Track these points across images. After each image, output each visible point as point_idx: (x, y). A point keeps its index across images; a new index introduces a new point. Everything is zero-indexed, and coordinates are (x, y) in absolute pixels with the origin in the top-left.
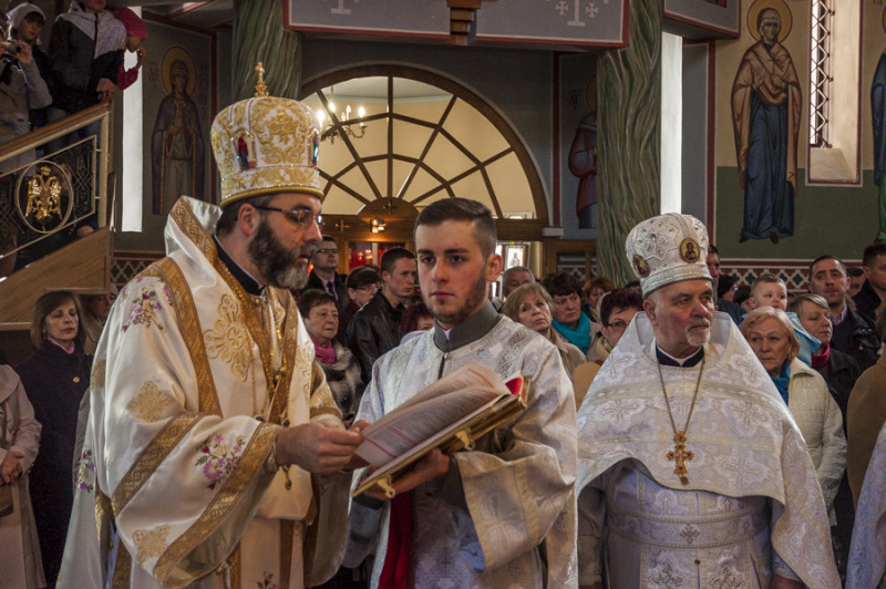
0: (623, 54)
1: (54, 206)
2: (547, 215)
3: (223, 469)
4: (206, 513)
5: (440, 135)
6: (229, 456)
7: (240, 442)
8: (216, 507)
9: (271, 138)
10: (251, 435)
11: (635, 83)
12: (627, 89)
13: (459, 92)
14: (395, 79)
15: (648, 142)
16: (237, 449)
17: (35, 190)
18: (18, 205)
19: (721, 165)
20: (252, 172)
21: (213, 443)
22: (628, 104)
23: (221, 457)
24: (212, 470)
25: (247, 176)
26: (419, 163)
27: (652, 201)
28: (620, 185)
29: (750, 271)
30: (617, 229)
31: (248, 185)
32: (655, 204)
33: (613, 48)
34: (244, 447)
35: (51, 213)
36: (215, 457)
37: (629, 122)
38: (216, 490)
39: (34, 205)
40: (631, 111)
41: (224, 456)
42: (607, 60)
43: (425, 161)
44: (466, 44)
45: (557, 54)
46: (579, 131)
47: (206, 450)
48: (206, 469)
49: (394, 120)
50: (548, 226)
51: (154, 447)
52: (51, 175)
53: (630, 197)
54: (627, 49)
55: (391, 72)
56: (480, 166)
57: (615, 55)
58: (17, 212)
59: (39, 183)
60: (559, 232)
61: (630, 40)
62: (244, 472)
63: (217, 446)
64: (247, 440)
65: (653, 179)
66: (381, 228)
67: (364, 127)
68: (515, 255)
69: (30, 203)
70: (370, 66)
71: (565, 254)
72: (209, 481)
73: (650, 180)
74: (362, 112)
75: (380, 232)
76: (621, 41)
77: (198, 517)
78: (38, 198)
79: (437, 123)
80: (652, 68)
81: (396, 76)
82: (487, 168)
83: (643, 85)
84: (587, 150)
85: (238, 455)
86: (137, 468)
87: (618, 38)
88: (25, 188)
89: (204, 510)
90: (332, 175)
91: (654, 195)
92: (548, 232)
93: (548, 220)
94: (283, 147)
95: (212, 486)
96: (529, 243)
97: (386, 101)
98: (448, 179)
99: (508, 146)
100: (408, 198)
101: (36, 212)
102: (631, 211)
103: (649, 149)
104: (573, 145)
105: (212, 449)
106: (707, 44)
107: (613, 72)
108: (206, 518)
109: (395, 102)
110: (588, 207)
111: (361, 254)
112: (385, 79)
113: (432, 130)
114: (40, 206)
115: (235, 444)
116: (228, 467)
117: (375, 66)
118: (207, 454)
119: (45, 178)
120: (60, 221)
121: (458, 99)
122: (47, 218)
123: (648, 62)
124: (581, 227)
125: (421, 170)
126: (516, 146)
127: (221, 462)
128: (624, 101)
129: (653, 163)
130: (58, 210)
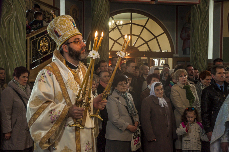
0: (199, 6)
1: (46, 48)
2: (174, 51)
3: (55, 118)
4: (51, 130)
5: (145, 29)
6: (57, 115)
7: (60, 111)
8: (53, 128)
9: (61, 26)
10: (62, 109)
11: (202, 14)
12: (200, 15)
13: (150, 17)
14: (133, 13)
15: (205, 30)
16: (59, 113)
17: (42, 44)
18: (38, 48)
19: (224, 36)
20: (61, 37)
21: (53, 111)
22: (200, 20)
23: (55, 115)
24: (53, 118)
25: (61, 38)
26: (139, 36)
27: (206, 47)
28: (197, 42)
29: (228, 66)
30: (196, 55)
31: (62, 41)
32: (207, 48)
33: (196, 4)
34: (61, 113)
35: (46, 50)
36: (53, 115)
37: (200, 25)
38: (53, 124)
39: (41, 48)
40: (201, 22)
41: (56, 115)
42: (194, 7)
43: (141, 36)
44: (155, 3)
45: (177, 6)
46: (183, 27)
47: (51, 113)
48: (51, 118)
49: (132, 25)
50: (175, 54)
51: (37, 112)
52: (46, 40)
53: (200, 45)
54: (200, 4)
55: (131, 11)
56: (156, 37)
57: (196, 6)
58: (37, 50)
59: (43, 42)
60: (177, 55)
61: (201, 2)
62: (61, 119)
63: (54, 112)
64: (61, 111)
65: (206, 40)
66: (129, 54)
67: (122, 27)
68: (163, 62)
69: (40, 47)
70: (126, 10)
71: (179, 61)
72: (52, 121)
73: (206, 41)
74: (121, 23)
75: (128, 55)
76: (198, 2)
77: (48, 131)
78: (42, 46)
79: (144, 25)
80: (207, 10)
81: (133, 12)
82: (158, 38)
83: (204, 14)
84: (186, 33)
85: (59, 114)
86: (33, 118)
87: (197, 1)
88: (39, 43)
89: (50, 129)
90: (115, 40)
91: (207, 45)
92: (174, 55)
93: (174, 52)
94: (65, 27)
95: (52, 122)
96: (166, 59)
97: (130, 19)
98: (147, 41)
99: (163, 32)
100: (136, 46)
101: (42, 50)
102: (200, 49)
103: (206, 32)
104: (182, 31)
105: (53, 113)
106: (221, 3)
107: (196, 11)
108: (51, 131)
109: (133, 19)
110: (186, 48)
111: (123, 62)
112: (130, 13)
113: (142, 27)
114: (43, 48)
115: (58, 112)
116: (57, 118)
117: (127, 10)
118: (51, 114)
119: (44, 41)
120: (48, 52)
121: (150, 19)
122: (45, 51)
123: (206, 8)
124: (184, 54)
125: (139, 38)
126: (166, 32)
127: (55, 116)
128: (199, 19)
129: (206, 36)
130: (47, 49)
